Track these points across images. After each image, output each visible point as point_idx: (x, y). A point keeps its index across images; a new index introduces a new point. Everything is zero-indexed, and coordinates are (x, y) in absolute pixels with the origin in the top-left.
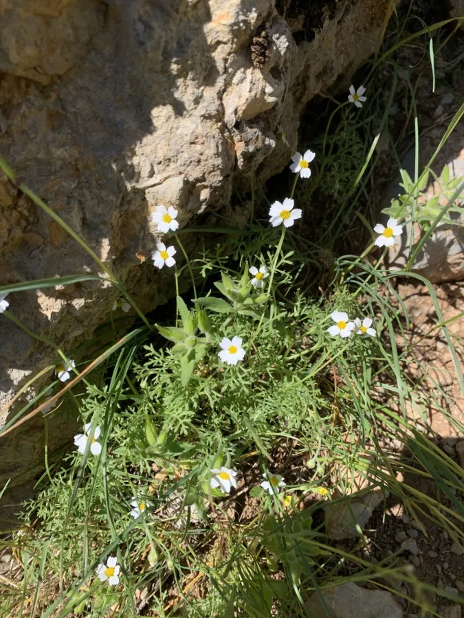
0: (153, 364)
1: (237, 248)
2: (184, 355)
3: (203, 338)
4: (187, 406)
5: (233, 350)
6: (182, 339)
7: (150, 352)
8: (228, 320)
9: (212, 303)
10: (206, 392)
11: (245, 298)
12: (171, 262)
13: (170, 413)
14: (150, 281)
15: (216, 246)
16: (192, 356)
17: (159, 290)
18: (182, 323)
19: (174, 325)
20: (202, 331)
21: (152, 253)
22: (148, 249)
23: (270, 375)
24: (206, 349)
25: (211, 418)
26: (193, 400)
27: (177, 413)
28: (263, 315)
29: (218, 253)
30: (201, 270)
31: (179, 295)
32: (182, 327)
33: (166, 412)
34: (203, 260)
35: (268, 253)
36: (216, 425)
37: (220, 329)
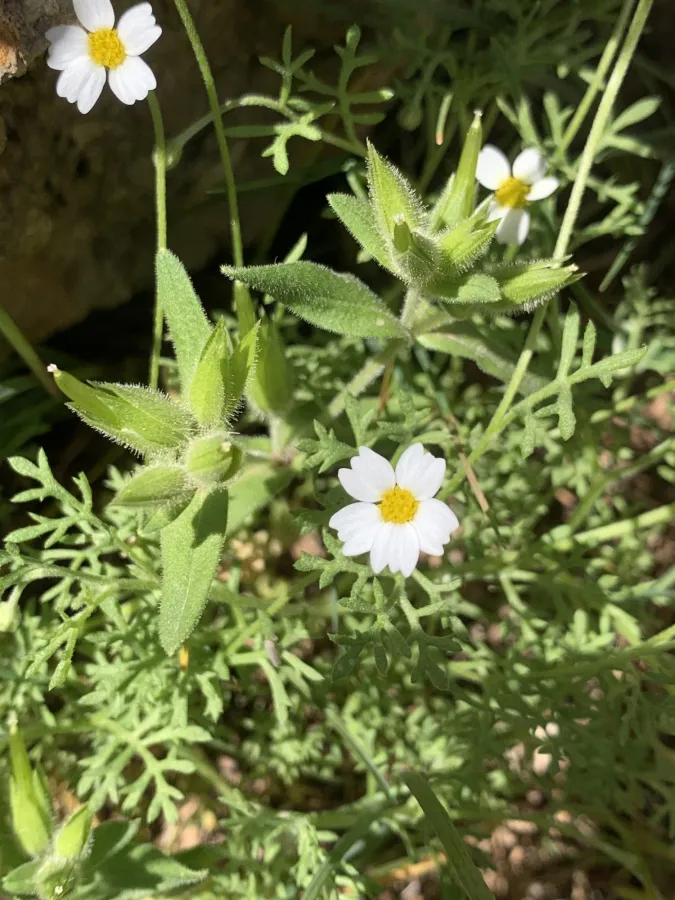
0: (47, 535)
1: (418, 74)
2: (175, 514)
3: (260, 441)
4: (180, 705)
5: (398, 506)
6: (173, 441)
7: (36, 484)
8: (371, 370)
9: (314, 292)
10: (261, 657)
11: (462, 278)
12: (135, 83)
13: (112, 725)
14: (60, 200)
15: (343, 42)
16: (211, 519)
17: (99, 248)
18: (176, 373)
19: (144, 380)
20: (258, 407)
21: (49, 35)
22: (32, 18)
23: (513, 598)
24: (270, 485)
25: (268, 740)
26: (207, 689)
27: (141, 728)
28: (526, 356)
29: (345, 75)
30: (270, 140)
31: (170, 245)
32: (177, 389)
33: (99, 720)
34: (279, 104)
35: (550, 102)
36: (289, 766)
37: (335, 408)
